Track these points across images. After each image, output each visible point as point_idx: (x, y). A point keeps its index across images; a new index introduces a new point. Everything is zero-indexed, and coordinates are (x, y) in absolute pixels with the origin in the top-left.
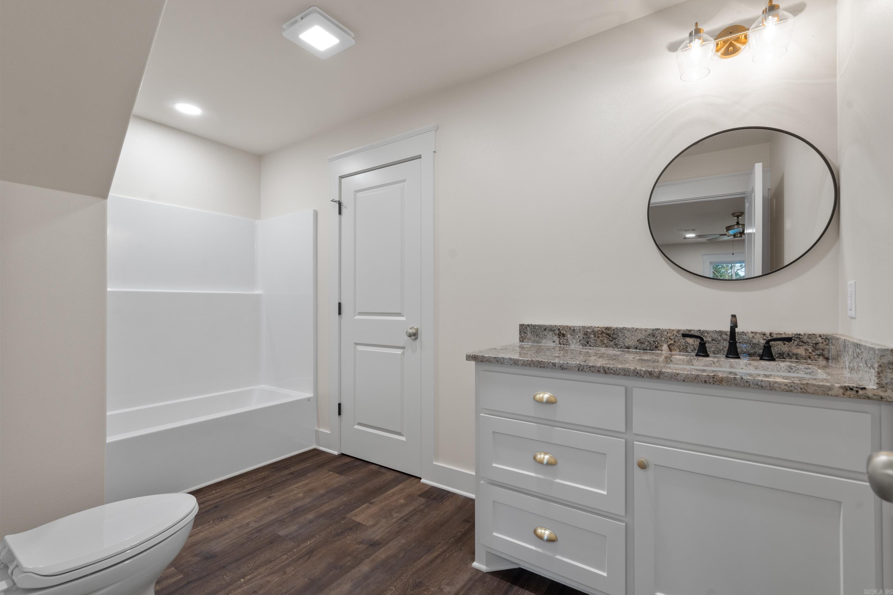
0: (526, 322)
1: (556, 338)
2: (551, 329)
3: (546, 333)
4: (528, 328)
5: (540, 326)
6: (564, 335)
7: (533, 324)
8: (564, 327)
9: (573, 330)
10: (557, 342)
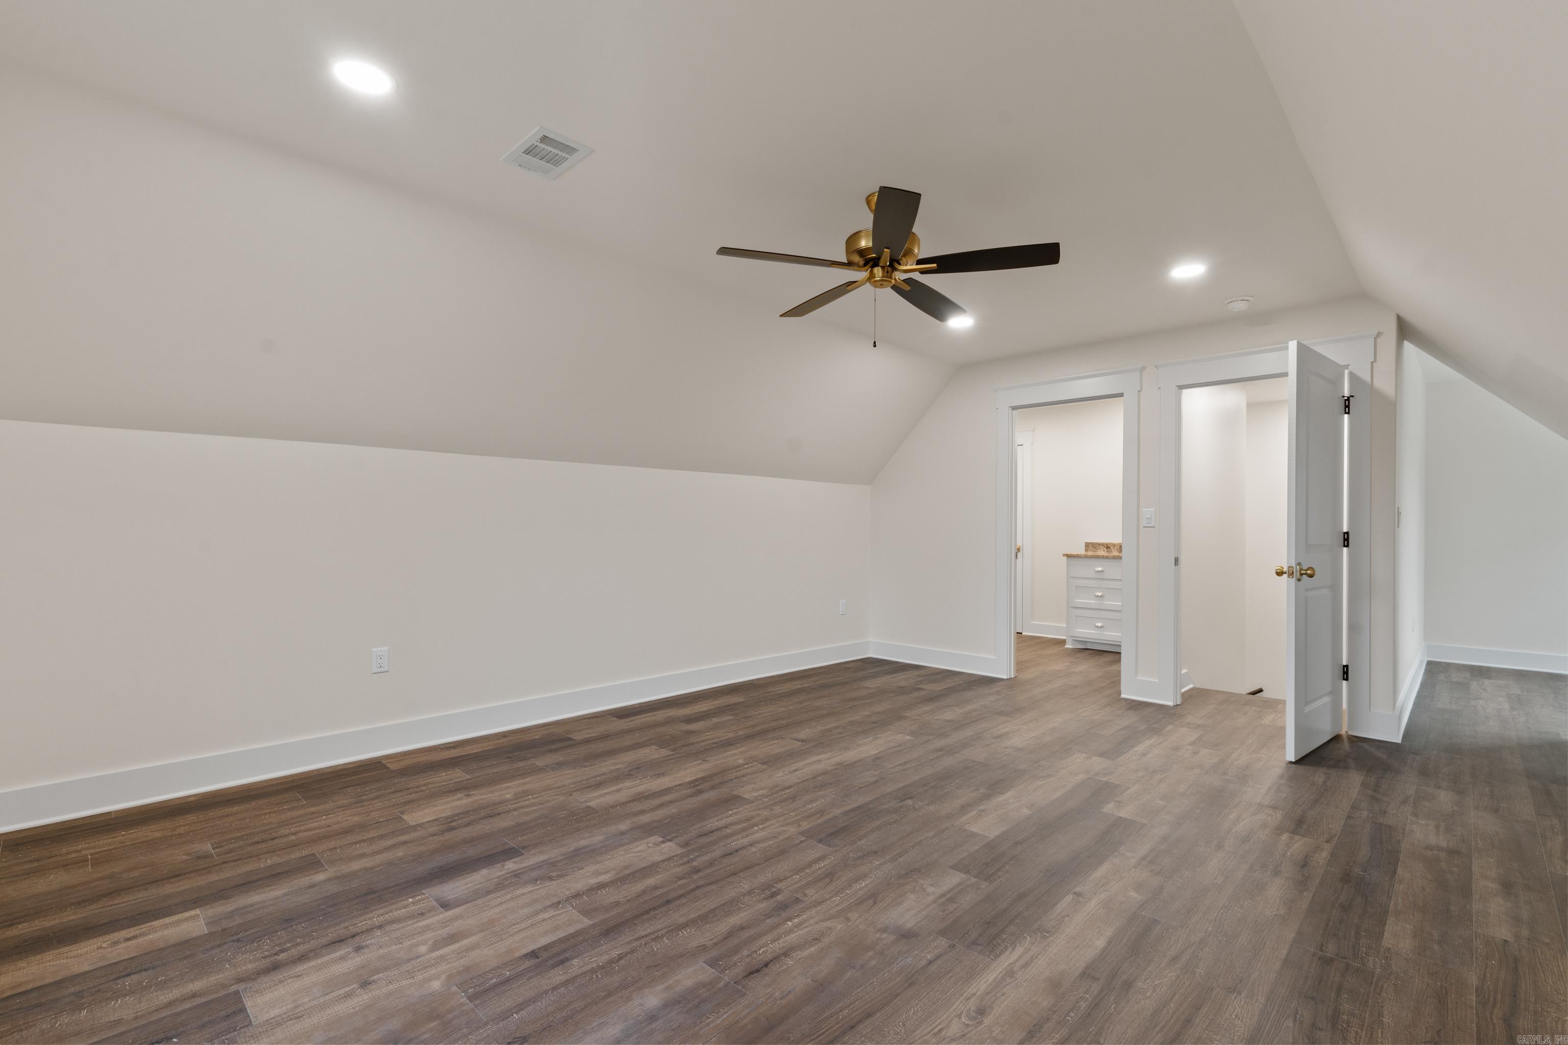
0: (1089, 541)
1: (1105, 549)
2: (1103, 545)
3: (1099, 546)
4: (1090, 544)
5: (1097, 543)
6: (1109, 548)
7: (1093, 542)
8: (1109, 544)
9: (1114, 545)
10: (1106, 551)
